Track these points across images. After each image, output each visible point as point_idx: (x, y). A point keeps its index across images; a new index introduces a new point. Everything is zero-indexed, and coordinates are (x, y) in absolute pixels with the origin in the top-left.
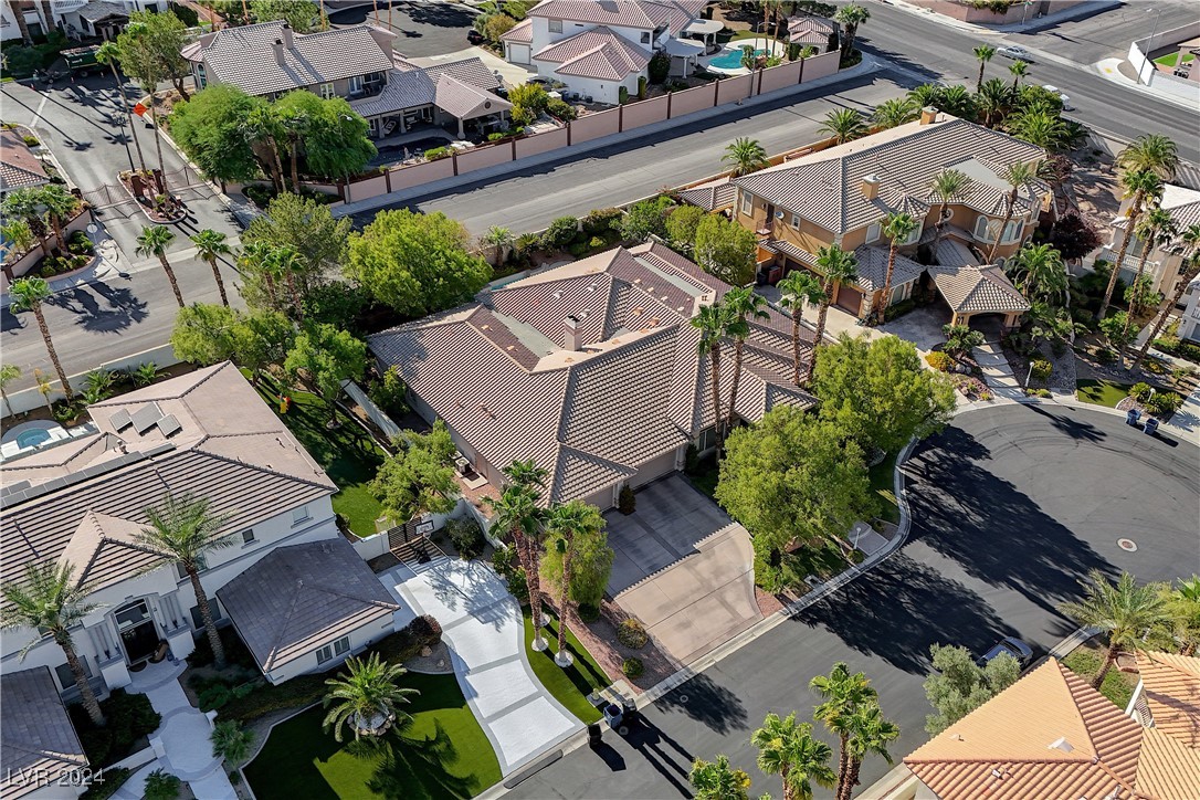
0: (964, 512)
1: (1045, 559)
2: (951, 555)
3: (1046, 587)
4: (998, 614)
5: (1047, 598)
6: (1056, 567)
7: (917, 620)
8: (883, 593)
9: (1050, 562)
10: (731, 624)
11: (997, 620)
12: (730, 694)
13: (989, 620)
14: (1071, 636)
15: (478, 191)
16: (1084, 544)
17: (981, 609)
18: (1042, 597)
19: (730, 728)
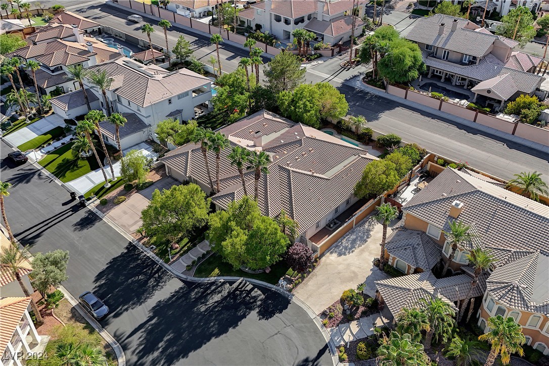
0: (208, 303)
1: (171, 335)
2: (173, 296)
3: (149, 332)
4: (130, 310)
5: (142, 332)
6: (165, 339)
7: (127, 281)
8: (145, 270)
9: (169, 337)
10: (126, 225)
11: (126, 310)
12: (91, 227)
13: (126, 307)
14: (114, 340)
15: (429, 119)
16: (185, 355)
17: (133, 304)
18: (143, 330)
19: (75, 227)
